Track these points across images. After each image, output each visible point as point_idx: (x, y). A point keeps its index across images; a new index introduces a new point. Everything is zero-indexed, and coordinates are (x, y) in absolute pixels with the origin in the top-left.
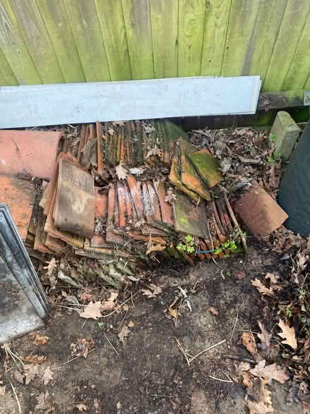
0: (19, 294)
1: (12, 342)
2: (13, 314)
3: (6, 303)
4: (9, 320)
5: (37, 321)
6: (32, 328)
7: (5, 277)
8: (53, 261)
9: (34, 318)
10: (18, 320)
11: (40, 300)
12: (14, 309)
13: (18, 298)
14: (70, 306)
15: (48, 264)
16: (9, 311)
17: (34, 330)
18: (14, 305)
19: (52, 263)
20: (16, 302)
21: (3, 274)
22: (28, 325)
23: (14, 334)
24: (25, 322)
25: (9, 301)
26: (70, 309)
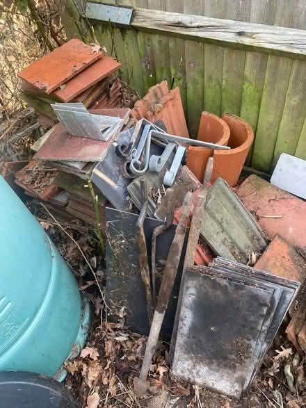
0: (246, 360)
1: (203, 389)
2: (225, 371)
3: (229, 359)
4: (218, 371)
5: (236, 391)
6: (228, 393)
7: (249, 340)
8: (289, 351)
9: (237, 387)
10: (225, 377)
11: (252, 376)
12: (230, 367)
13: (241, 362)
14: (272, 401)
15: (282, 350)
16: (225, 365)
17: (228, 396)
18: (233, 365)
19: (286, 352)
20: (237, 364)
21: (250, 338)
22: (228, 387)
23: (211, 385)
24: (228, 384)
25: (233, 359)
26: (271, 403)
